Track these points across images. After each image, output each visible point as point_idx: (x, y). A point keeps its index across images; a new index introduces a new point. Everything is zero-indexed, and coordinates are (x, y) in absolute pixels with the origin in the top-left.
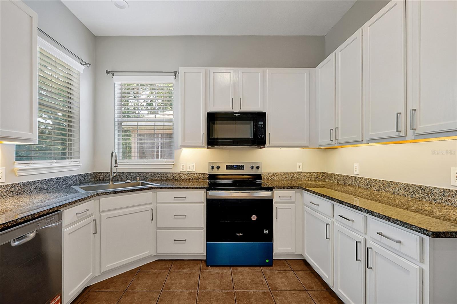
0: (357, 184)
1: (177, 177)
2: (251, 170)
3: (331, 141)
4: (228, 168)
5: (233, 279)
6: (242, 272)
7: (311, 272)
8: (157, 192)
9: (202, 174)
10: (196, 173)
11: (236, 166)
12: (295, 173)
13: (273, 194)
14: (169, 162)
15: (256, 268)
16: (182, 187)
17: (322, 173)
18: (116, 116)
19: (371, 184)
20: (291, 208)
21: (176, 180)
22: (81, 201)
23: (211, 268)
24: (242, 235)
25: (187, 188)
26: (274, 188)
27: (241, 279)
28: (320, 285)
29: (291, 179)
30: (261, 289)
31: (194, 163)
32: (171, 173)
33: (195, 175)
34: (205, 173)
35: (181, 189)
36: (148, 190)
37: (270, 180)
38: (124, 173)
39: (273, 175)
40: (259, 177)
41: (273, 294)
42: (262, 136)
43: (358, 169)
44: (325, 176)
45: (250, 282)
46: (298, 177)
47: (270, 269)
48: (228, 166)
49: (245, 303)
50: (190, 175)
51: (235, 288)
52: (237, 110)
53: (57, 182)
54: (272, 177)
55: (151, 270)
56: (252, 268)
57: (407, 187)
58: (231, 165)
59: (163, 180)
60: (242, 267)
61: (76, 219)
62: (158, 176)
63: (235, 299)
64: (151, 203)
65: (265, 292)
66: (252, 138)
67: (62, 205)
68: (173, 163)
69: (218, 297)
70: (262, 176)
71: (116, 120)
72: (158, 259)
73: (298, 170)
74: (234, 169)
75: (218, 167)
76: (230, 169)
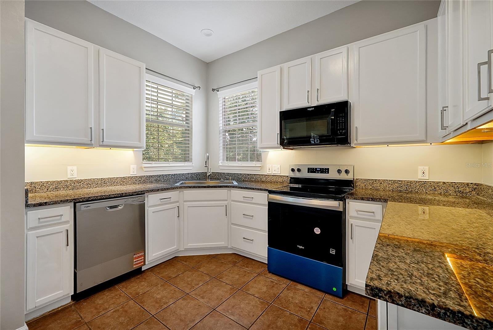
1: (264, 179)
2: (338, 174)
4: (310, 171)
5: (282, 293)
6: (298, 290)
8: (232, 191)
9: (286, 177)
10: (281, 176)
11: (319, 169)
12: (413, 182)
14: (258, 164)
15: (319, 293)
17: (472, 183)
18: (221, 125)
21: (262, 181)
22: (163, 190)
23: (271, 276)
24: (303, 248)
25: (253, 189)
27: (290, 296)
29: (406, 190)
30: (301, 316)
31: (280, 165)
32: (259, 175)
33: (279, 177)
35: (249, 189)
36: (222, 187)
37: (371, 189)
38: (224, 173)
39: (375, 182)
41: (310, 326)
42: (342, 131)
44: (478, 188)
45: (297, 303)
46: (418, 187)
47: (335, 300)
49: (270, 319)
50: (275, 177)
51: (275, 301)
52: (313, 104)
53: (172, 177)
54: (373, 186)
55: (222, 259)
56: (314, 291)
59: (252, 181)
60: (304, 286)
61: (159, 202)
62: (248, 177)
63: (264, 311)
64: (226, 200)
65: (302, 320)
66: (330, 134)
67: (145, 191)
68: (260, 166)
69: (251, 302)
71: (221, 128)
72: (235, 253)
73: (419, 177)
74: (317, 172)
75: (299, 170)
76: (312, 172)
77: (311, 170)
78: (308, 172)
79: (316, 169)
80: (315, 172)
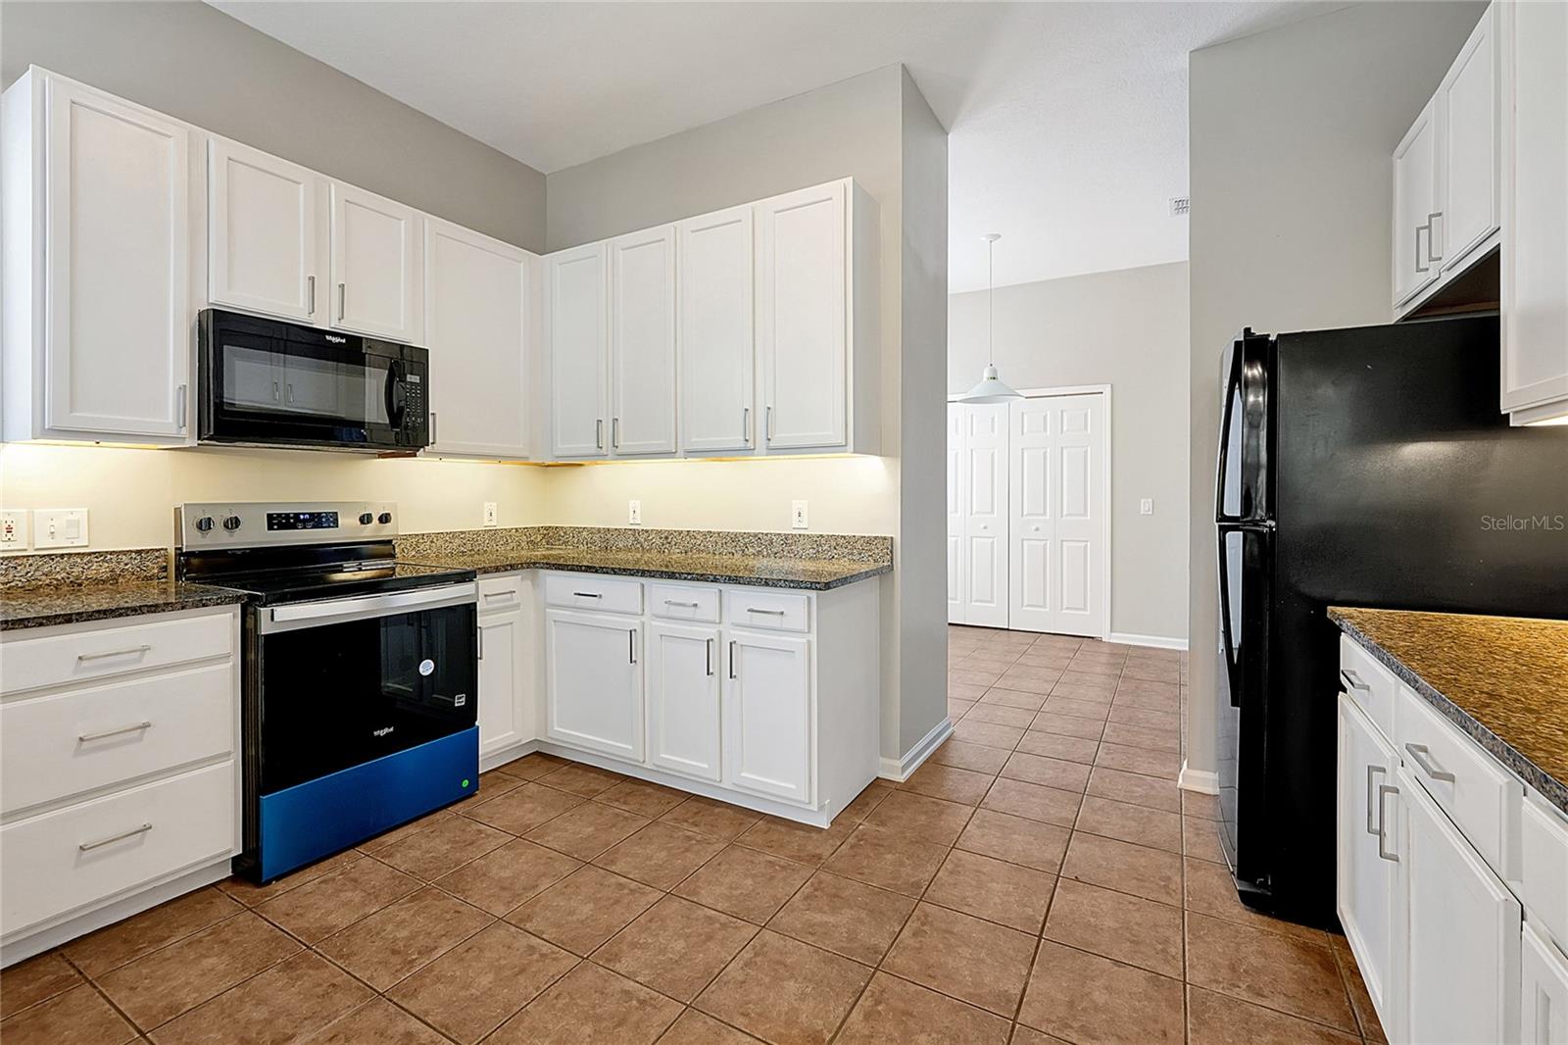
0: (639, 546)
2: (361, 527)
3: (598, 447)
4: (275, 524)
5: (395, 866)
6: (403, 841)
7: (571, 767)
11: (307, 517)
12: (480, 532)
15: (438, 816)
16: (128, 608)
19: (669, 540)
20: (511, 623)
23: (286, 883)
24: (391, 730)
27: (418, 855)
28: (605, 779)
29: (471, 551)
31: (84, 511)
34: (148, 551)
35: (120, 615)
37: (414, 556)
39: (421, 541)
40: (386, 547)
42: (416, 419)
43: (638, 512)
44: (549, 534)
45: (451, 847)
46: (487, 541)
48: (275, 519)
52: (324, 322)
54: (418, 548)
56: (423, 821)
57: (735, 538)
58: (288, 515)
60: (393, 832)
69: (398, 918)
70: (397, 545)
74: (300, 525)
75: (233, 524)
76: (282, 527)
77: (278, 522)
78: (270, 528)
79: (297, 515)
80: (294, 527)
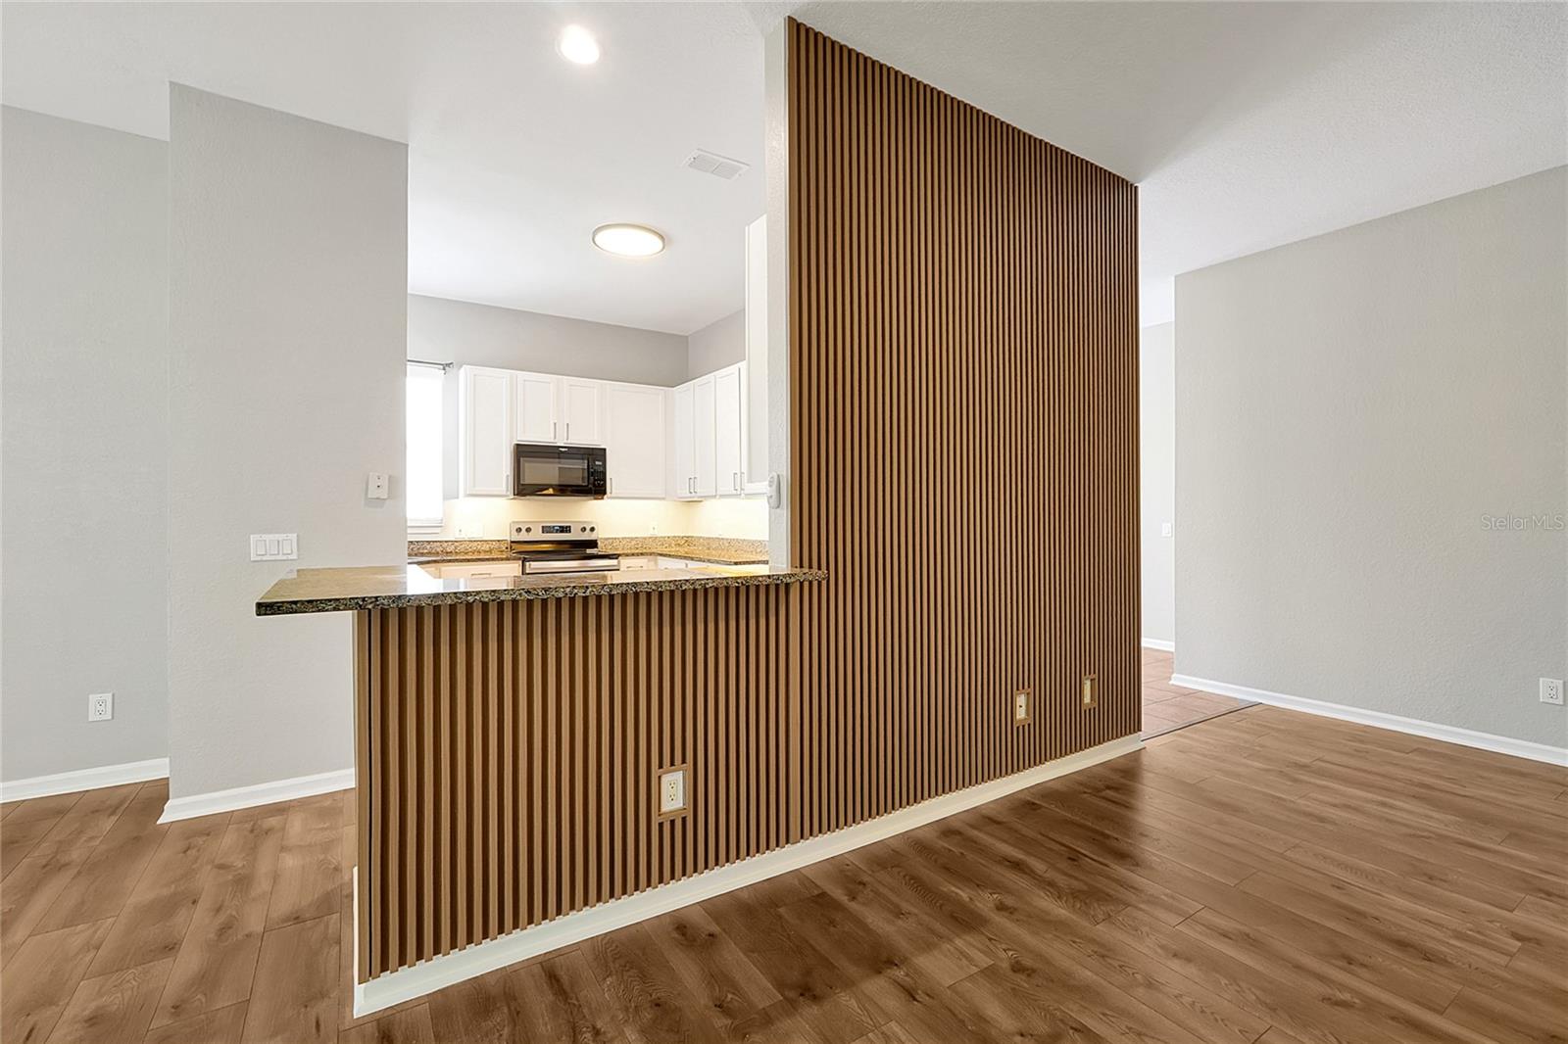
1: (450, 548)
2: (581, 533)
3: (691, 492)
4: (545, 531)
11: (558, 528)
12: (647, 538)
13: (619, 562)
21: (447, 552)
26: (619, 555)
29: (641, 547)
37: (611, 548)
39: (614, 541)
40: (593, 544)
42: (600, 482)
44: (688, 540)
46: (651, 543)
48: (545, 528)
52: (561, 442)
54: (613, 545)
70: (599, 542)
75: (529, 530)
